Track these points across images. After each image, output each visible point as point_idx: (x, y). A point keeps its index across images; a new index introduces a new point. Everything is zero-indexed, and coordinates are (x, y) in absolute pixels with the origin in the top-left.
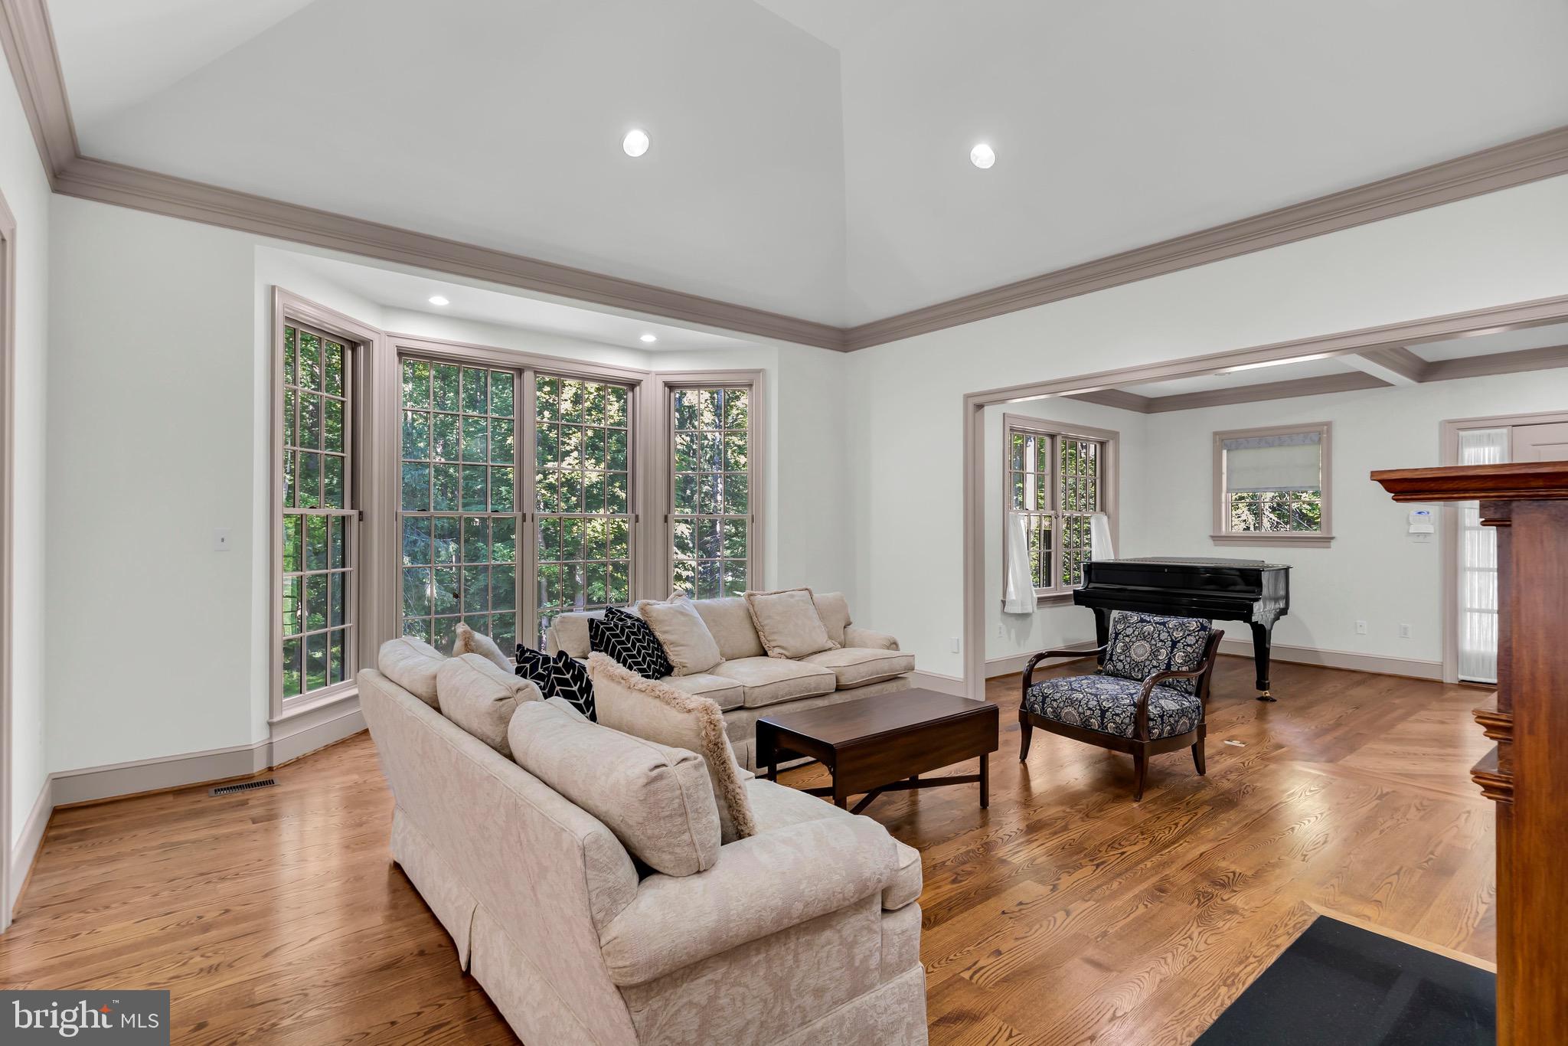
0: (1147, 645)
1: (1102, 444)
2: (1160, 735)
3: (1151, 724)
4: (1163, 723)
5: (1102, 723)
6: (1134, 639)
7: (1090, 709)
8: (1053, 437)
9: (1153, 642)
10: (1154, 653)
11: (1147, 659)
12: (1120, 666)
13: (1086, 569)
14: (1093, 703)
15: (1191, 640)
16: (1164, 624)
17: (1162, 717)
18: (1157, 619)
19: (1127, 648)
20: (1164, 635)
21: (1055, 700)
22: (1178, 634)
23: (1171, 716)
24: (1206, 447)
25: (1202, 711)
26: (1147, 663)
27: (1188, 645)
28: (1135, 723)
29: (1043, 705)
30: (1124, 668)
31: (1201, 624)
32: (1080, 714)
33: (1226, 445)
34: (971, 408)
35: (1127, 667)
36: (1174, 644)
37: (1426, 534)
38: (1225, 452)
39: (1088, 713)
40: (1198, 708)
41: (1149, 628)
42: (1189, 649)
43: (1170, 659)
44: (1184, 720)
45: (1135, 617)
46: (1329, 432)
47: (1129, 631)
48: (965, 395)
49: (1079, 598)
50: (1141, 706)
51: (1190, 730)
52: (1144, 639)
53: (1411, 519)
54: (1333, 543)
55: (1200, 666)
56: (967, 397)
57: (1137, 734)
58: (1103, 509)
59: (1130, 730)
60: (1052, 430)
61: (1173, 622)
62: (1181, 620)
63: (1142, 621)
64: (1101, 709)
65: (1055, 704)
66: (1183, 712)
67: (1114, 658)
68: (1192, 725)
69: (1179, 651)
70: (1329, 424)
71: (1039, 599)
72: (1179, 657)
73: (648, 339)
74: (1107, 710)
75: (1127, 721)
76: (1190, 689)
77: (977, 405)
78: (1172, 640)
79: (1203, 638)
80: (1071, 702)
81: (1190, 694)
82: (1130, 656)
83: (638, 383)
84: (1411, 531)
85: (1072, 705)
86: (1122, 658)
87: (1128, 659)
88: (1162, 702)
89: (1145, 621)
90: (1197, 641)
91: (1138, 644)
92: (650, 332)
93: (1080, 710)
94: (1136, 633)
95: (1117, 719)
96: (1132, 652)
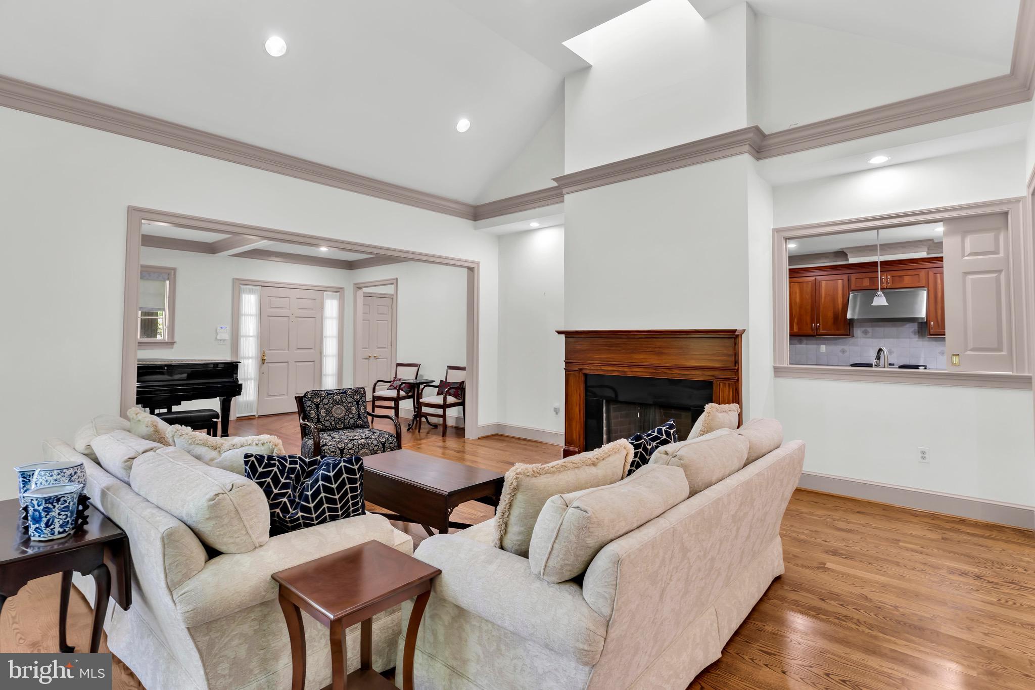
0: (342, 407)
6: (332, 405)
9: (345, 405)
11: (345, 415)
12: (327, 424)
16: (344, 393)
19: (328, 412)
20: (350, 399)
22: (357, 397)
30: (331, 424)
35: (333, 423)
37: (224, 340)
41: (337, 397)
46: (175, 274)
47: (325, 401)
52: (338, 404)
53: (218, 331)
54: (175, 345)
70: (174, 270)
82: (333, 416)
84: (218, 338)
86: (327, 418)
87: (333, 418)
91: (335, 408)
94: (331, 401)
96: (333, 413)
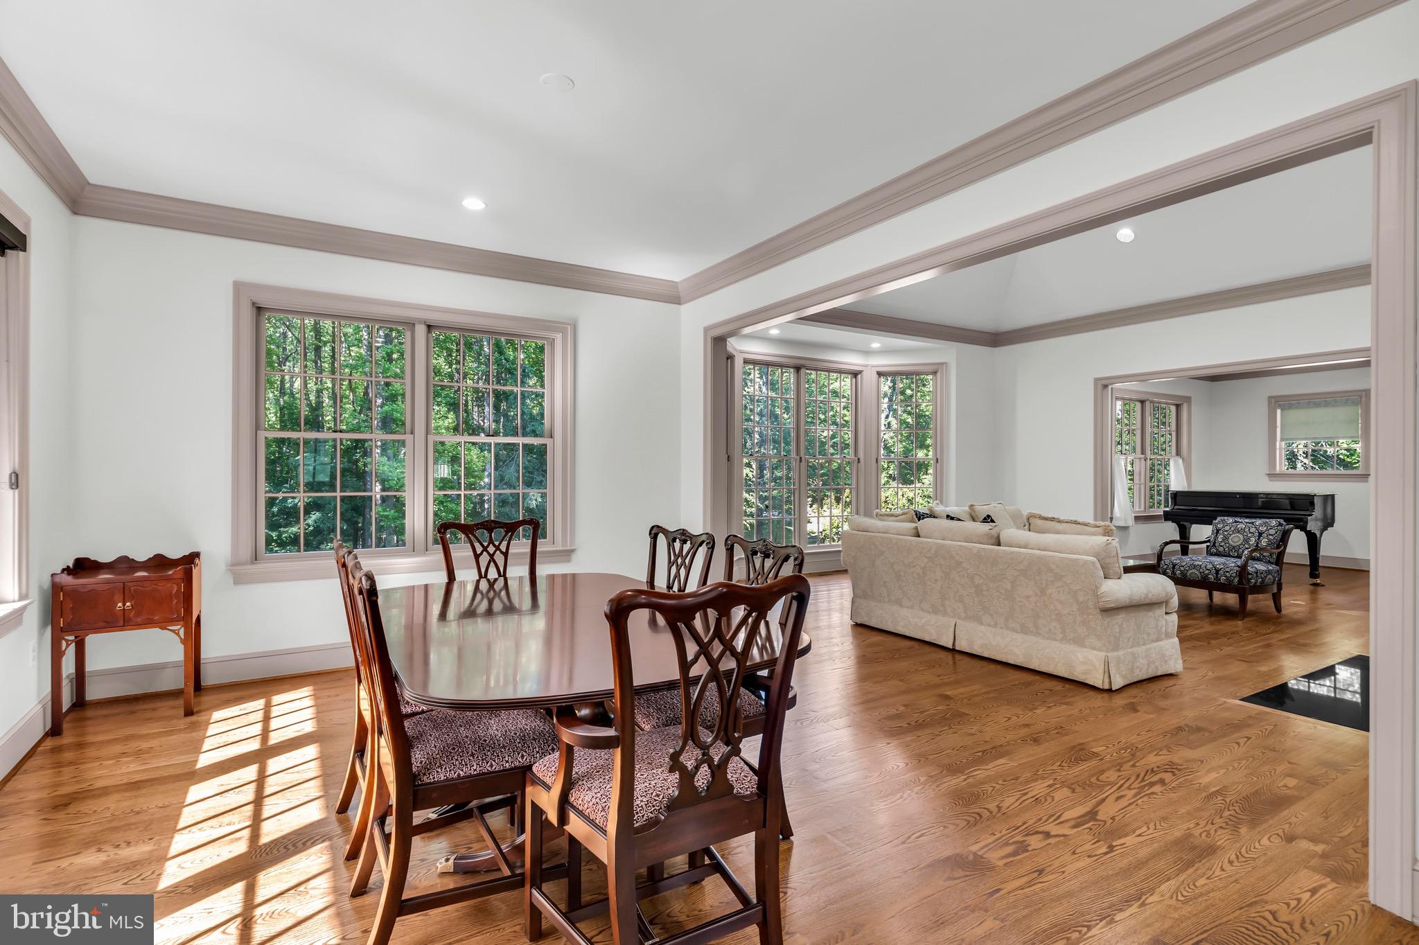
0: (1241, 536)
1: (1178, 406)
2: (1256, 583)
3: (1250, 577)
4: (1257, 576)
5: (1217, 577)
6: (1231, 533)
7: (1207, 570)
8: (1142, 402)
9: (1245, 534)
10: (1246, 541)
11: (1241, 544)
12: (1221, 549)
13: (1173, 496)
14: (1210, 566)
15: (1272, 532)
16: (1252, 523)
17: (1257, 573)
18: (1247, 520)
19: (1226, 538)
20: (1253, 530)
21: (1183, 566)
22: (1263, 529)
23: (1262, 573)
24: (1263, 408)
25: (1280, 572)
26: (1241, 546)
27: (1270, 535)
28: (1239, 576)
29: (1173, 569)
30: (1224, 550)
31: (1279, 522)
32: (1201, 573)
33: (1279, 405)
34: (1100, 387)
35: (1227, 549)
36: (1260, 534)
38: (1279, 411)
39: (1207, 572)
40: (1278, 571)
41: (1241, 526)
42: (1271, 537)
43: (1258, 543)
44: (1270, 576)
45: (1230, 520)
46: (1368, 396)
48: (1095, 378)
49: (1168, 516)
50: (1243, 568)
51: (1273, 583)
52: (1239, 532)
54: (1370, 479)
55: (1278, 547)
56: (1097, 380)
57: (1240, 582)
58: (1178, 453)
59: (1236, 580)
60: (1143, 397)
61: (1258, 522)
62: (1264, 520)
63: (1236, 522)
64: (1215, 569)
65: (1182, 569)
66: (1269, 572)
67: (1217, 545)
68: (1274, 580)
69: (1264, 538)
70: (1366, 390)
71: (1135, 517)
72: (1264, 542)
73: (876, 345)
74: (1220, 570)
75: (1234, 575)
76: (1272, 560)
77: (1103, 385)
78: (1259, 532)
79: (1280, 531)
80: (1195, 567)
81: (1272, 563)
82: (1228, 543)
83: (860, 372)
85: (1195, 568)
87: (1227, 545)
88: (1256, 566)
89: (1238, 522)
90: (1276, 533)
91: (1234, 535)
92: (876, 341)
93: (1201, 570)
94: (1232, 529)
95: (1227, 574)
96: (1230, 540)
